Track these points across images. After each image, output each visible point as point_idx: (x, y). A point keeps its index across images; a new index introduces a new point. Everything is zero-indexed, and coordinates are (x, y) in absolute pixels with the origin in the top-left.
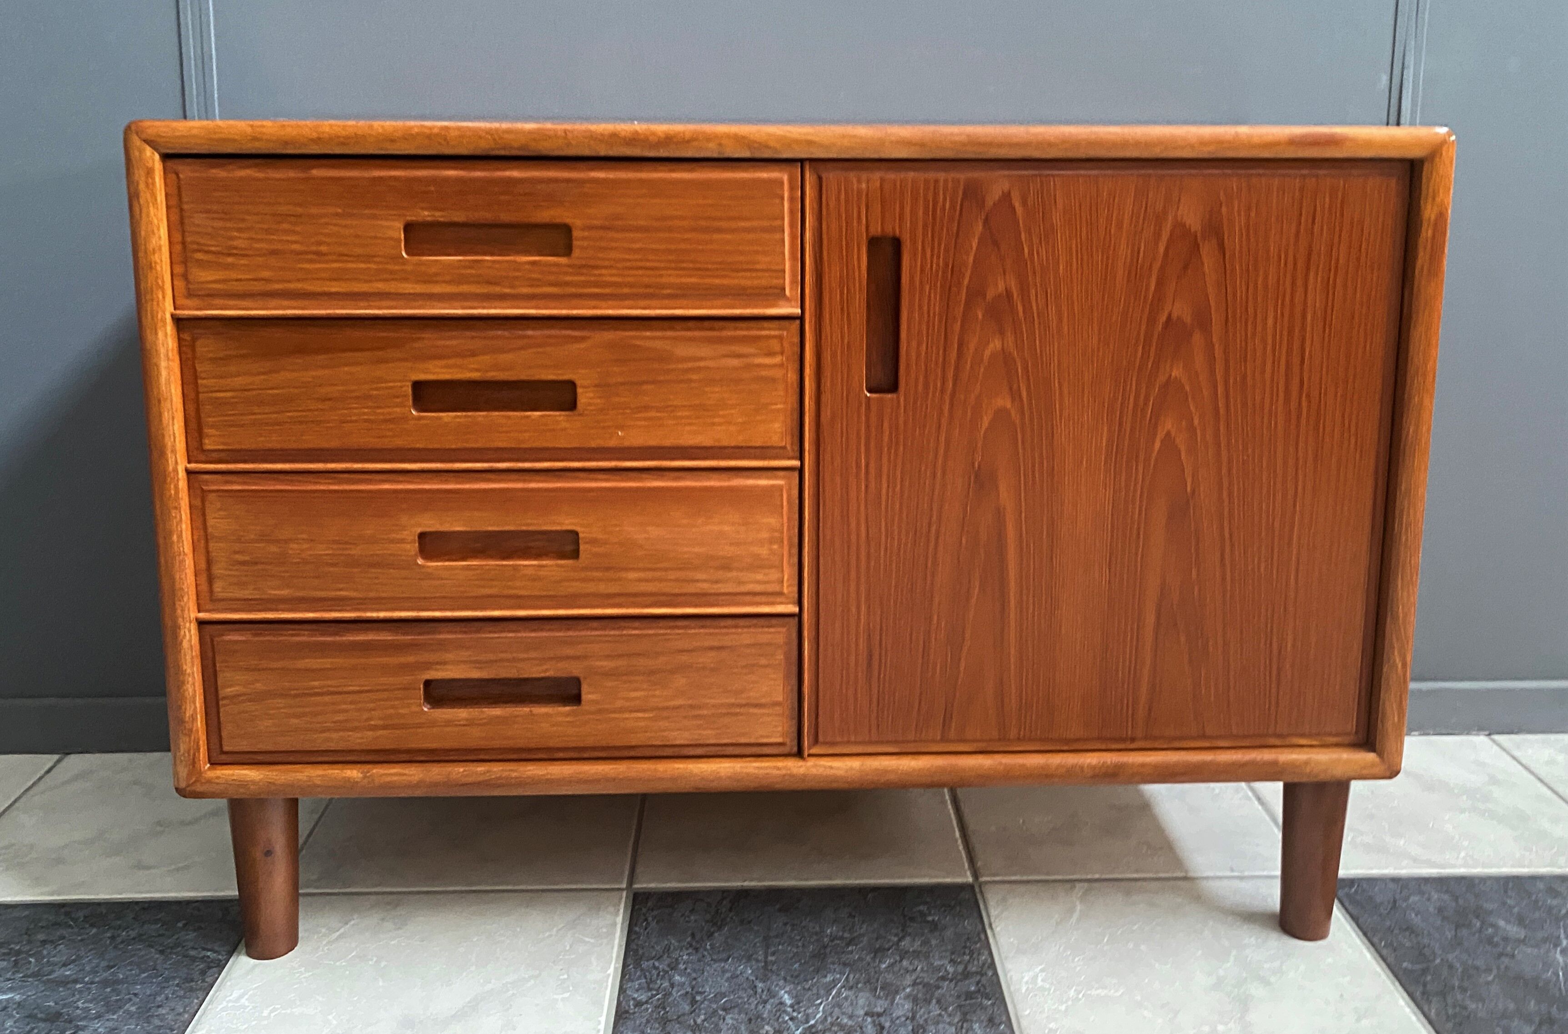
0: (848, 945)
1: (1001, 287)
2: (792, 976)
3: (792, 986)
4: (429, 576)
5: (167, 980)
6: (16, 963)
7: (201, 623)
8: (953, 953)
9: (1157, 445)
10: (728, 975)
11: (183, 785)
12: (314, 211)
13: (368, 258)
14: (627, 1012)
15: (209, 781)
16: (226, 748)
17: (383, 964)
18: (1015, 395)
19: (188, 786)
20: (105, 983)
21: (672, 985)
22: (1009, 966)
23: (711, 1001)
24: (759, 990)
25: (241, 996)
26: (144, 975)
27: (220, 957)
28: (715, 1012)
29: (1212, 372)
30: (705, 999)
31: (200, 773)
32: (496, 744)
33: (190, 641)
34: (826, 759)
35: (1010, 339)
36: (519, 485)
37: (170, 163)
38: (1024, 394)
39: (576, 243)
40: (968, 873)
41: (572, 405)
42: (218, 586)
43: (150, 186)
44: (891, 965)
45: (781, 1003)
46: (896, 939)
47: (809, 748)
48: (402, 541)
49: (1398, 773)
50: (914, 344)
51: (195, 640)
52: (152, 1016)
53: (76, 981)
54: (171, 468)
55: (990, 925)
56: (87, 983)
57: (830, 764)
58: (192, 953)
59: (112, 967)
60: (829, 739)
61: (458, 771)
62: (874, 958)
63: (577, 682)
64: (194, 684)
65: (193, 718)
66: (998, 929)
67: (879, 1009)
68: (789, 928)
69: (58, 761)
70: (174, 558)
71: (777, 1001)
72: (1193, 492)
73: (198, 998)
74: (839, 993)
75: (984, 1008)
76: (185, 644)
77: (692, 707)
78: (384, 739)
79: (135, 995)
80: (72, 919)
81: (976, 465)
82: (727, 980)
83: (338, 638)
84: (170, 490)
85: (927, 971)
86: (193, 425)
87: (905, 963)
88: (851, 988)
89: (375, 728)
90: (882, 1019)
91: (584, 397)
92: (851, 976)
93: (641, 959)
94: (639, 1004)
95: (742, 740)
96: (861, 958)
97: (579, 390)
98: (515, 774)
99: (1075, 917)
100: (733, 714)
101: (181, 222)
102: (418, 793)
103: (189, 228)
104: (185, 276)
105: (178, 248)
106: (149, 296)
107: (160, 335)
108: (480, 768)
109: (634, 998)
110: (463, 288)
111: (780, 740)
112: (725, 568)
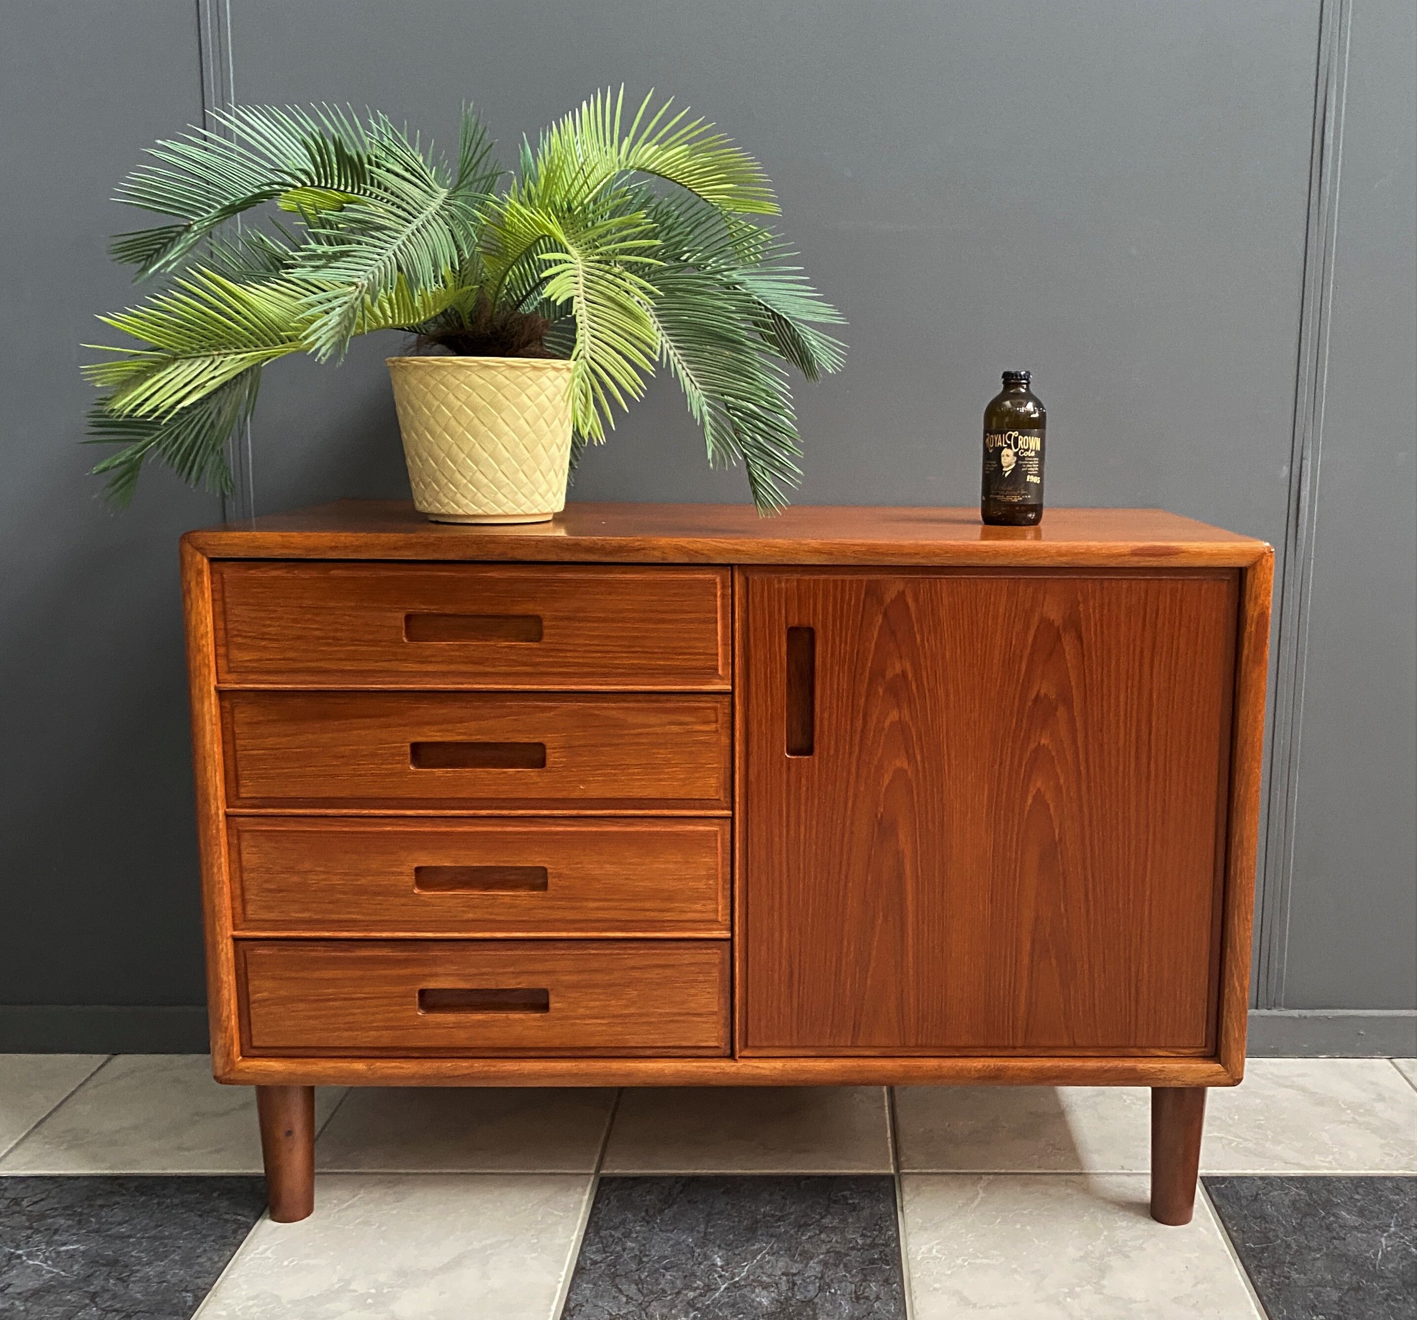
0: (778, 1221)
1: (898, 669)
2: (726, 1244)
3: (724, 1252)
4: (424, 904)
5: (205, 1236)
6: (79, 1222)
7: (236, 940)
8: (865, 1229)
9: (1030, 801)
10: (671, 1243)
11: (219, 1073)
12: (331, 604)
13: (375, 642)
14: (584, 1268)
15: (241, 1071)
16: (255, 1044)
17: (384, 1229)
18: (911, 758)
19: (224, 1075)
20: (154, 1238)
21: (624, 1250)
22: (910, 1240)
23: (654, 1262)
24: (696, 1255)
25: (265, 1250)
26: (185, 1233)
27: (248, 1220)
28: (657, 1270)
29: (1074, 741)
30: (650, 1260)
31: (234, 1064)
32: (480, 1043)
33: (227, 954)
34: (754, 1060)
35: (906, 712)
36: (499, 829)
37: (216, 565)
38: (919, 758)
39: (546, 631)
40: (892, 1167)
41: (541, 763)
42: (250, 910)
43: (200, 583)
44: (810, 1237)
45: (715, 1265)
46: (818, 1217)
47: (741, 1051)
48: (401, 873)
49: (1240, 1081)
50: (826, 715)
51: (231, 953)
52: (194, 1264)
53: (130, 1237)
54: (213, 812)
55: (902, 1207)
56: (138, 1239)
57: (756, 1064)
58: (225, 1217)
59: (160, 1226)
60: (757, 1044)
61: (447, 1066)
62: (796, 1233)
63: (545, 993)
64: (229, 990)
65: (229, 1018)
66: (908, 1211)
67: (794, 1271)
68: (729, 1207)
69: (109, 1060)
70: (214, 886)
71: (710, 1263)
72: (1060, 839)
73: (231, 1250)
74: (763, 1257)
75: (882, 1271)
76: (223, 957)
77: (641, 1015)
78: (386, 1038)
79: (179, 1248)
80: (125, 1189)
81: (879, 816)
82: (671, 1246)
83: (348, 954)
84: (212, 830)
85: (840, 1243)
86: (232, 777)
87: (823, 1236)
88: (773, 1254)
89: (377, 1029)
90: (796, 1278)
91: (552, 757)
92: (775, 1246)
93: (600, 1228)
94: (594, 1263)
95: (684, 1044)
96: (786, 1232)
97: (548, 751)
98: (493, 1069)
99: (976, 1202)
100: (677, 1021)
101: (224, 612)
102: (413, 1083)
103: (230, 617)
104: (227, 656)
105: (221, 634)
106: (197, 673)
107: (206, 704)
108: (465, 1064)
109: (591, 1259)
110: (453, 667)
111: (716, 1044)
112: (670, 899)
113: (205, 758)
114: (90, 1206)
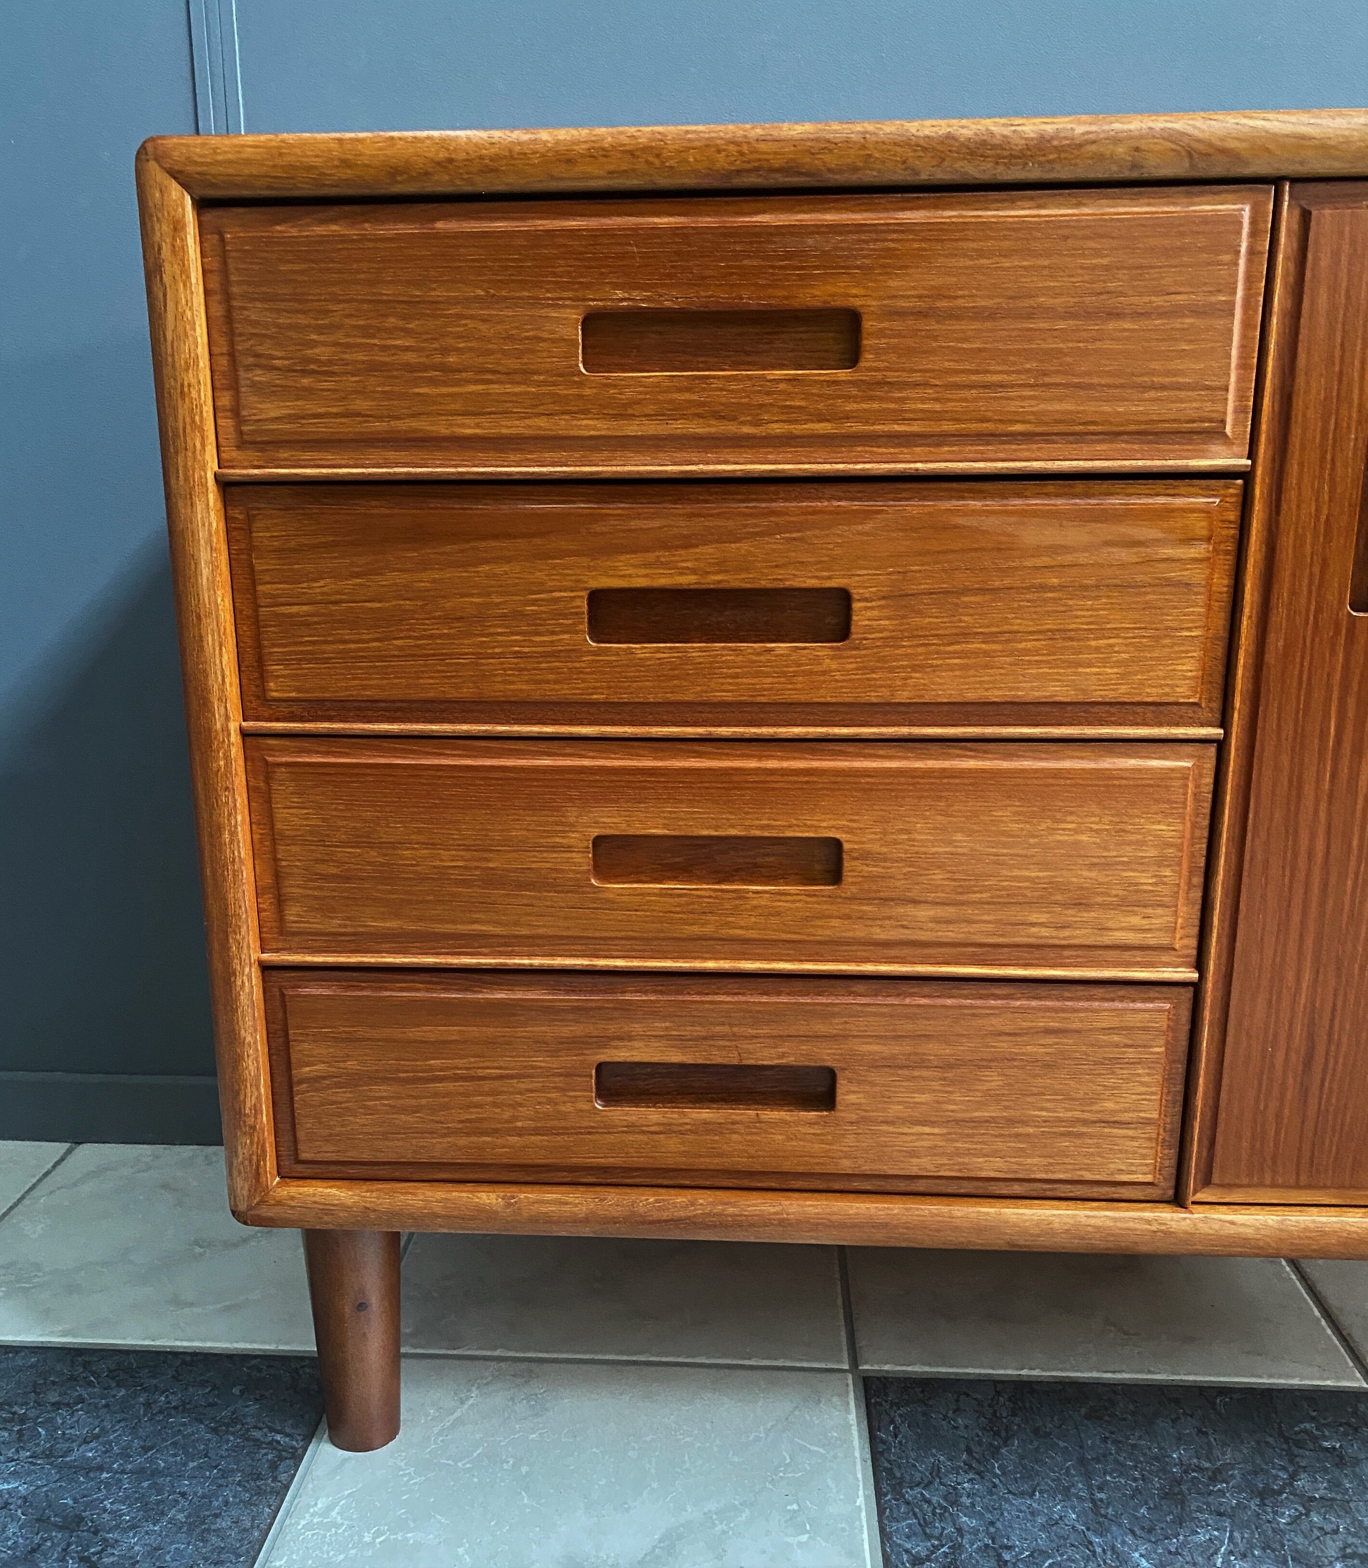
4: (611, 904)
5: (224, 1474)
6: (20, 1435)
7: (266, 968)
11: (242, 1207)
12: (437, 293)
13: (524, 376)
15: (279, 1203)
16: (304, 1156)
17: (524, 1469)
19: (250, 1208)
21: (960, 1533)
25: (330, 1508)
26: (192, 1465)
27: (294, 1443)
31: (266, 1190)
32: (705, 1161)
33: (251, 993)
34: (1227, 1209)
36: (753, 764)
37: (210, 216)
39: (867, 344)
41: (842, 632)
42: (292, 913)
43: (179, 252)
44: (1293, 1520)
46: (1282, 1473)
47: (1195, 1192)
48: (569, 849)
51: (257, 993)
52: (208, 1530)
53: (101, 1469)
54: (218, 726)
56: (116, 1472)
57: (1228, 1218)
58: (257, 1434)
59: (151, 1448)
60: (1229, 1180)
61: (647, 1201)
63: (831, 1075)
64: (257, 1059)
65: (257, 1110)
69: (69, 1152)
70: (225, 867)
73: (269, 1506)
74: (1227, 1563)
76: (243, 998)
77: (1009, 1122)
78: (537, 1149)
79: (183, 1494)
80: (93, 1373)
82: (1043, 1528)
83: (470, 996)
84: (217, 760)
86: (250, 659)
87: (1316, 1518)
88: (1244, 1556)
89: (520, 1133)
91: (863, 618)
93: (900, 1484)
95: (1088, 1176)
96: (1241, 1505)
97: (856, 606)
98: (731, 1210)
100: (1080, 1135)
101: (229, 317)
102: (586, 1232)
103: (239, 328)
104: (236, 412)
105: (224, 361)
106: (180, 443)
107: (199, 507)
108: (681, 1198)
109: (907, 1551)
110: (678, 427)
111: (1149, 1178)
112: (1080, 904)
113: (199, 618)
114: (38, 1404)
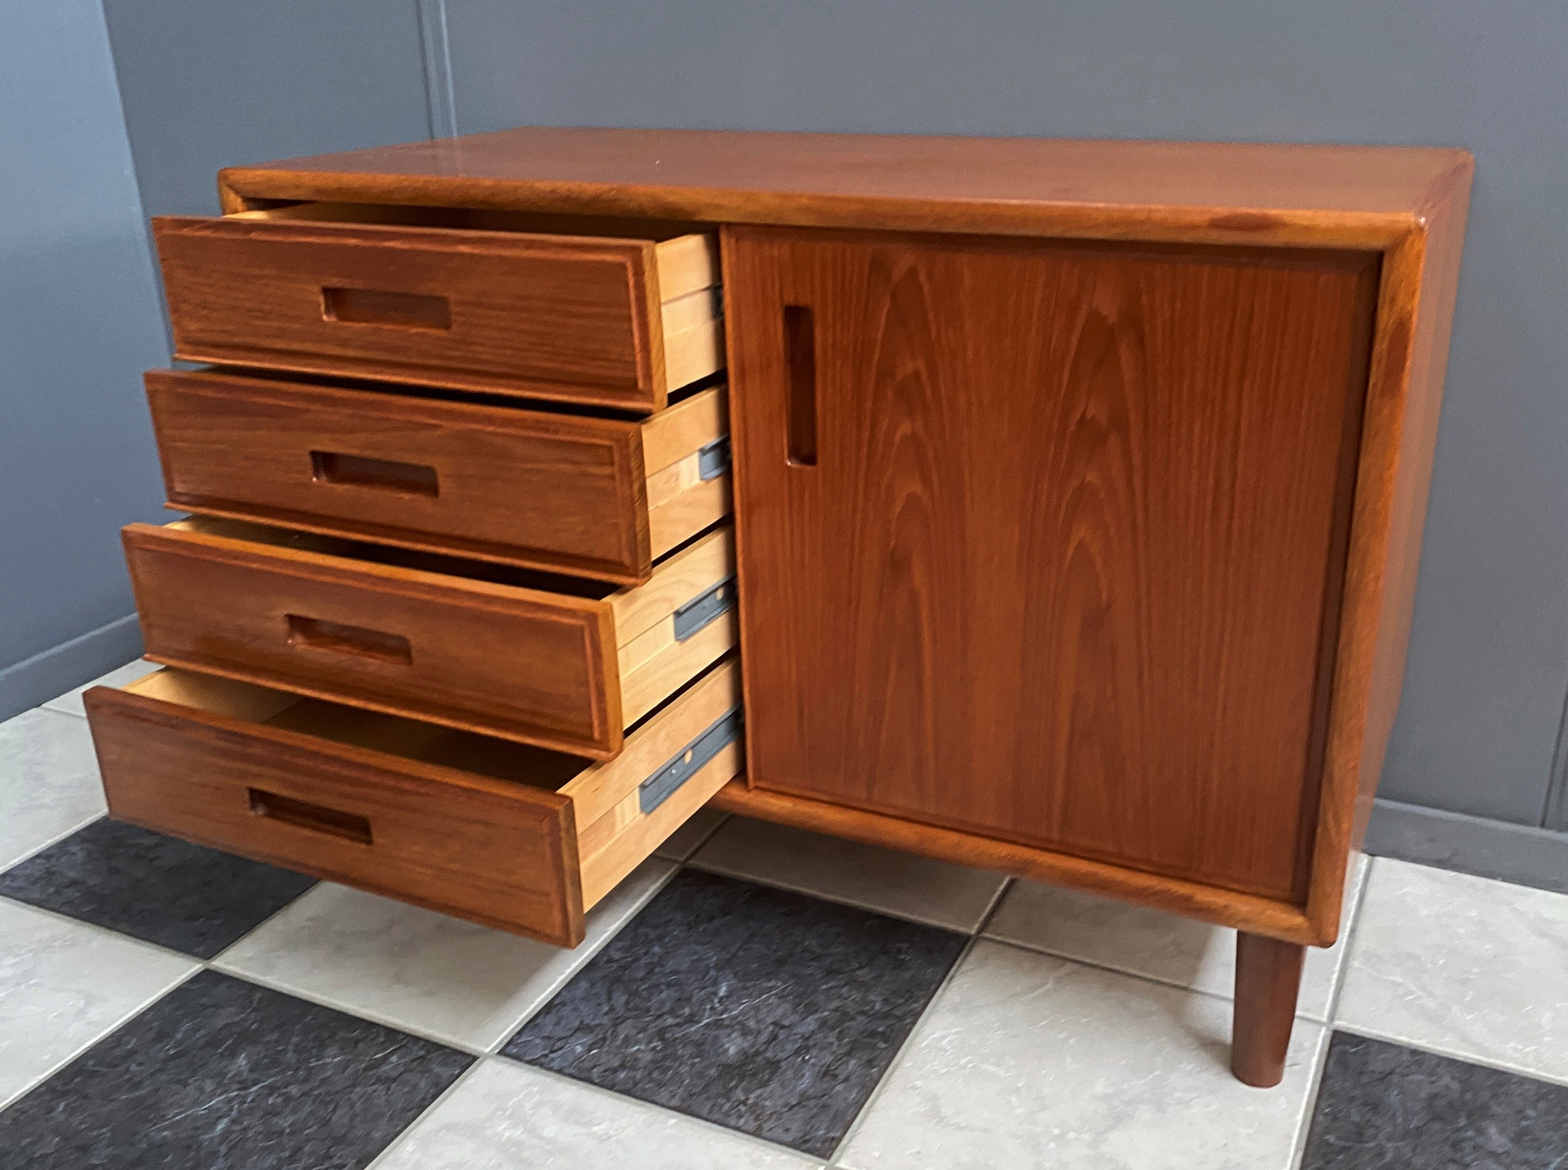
0: (813, 959)
2: (743, 974)
3: (734, 982)
8: (893, 994)
10: (695, 957)
21: (646, 954)
23: (663, 976)
24: (708, 978)
28: (659, 985)
30: (660, 973)
40: (977, 926)
44: (831, 989)
45: (715, 994)
46: (857, 967)
49: (1334, 941)
55: (951, 979)
62: (821, 979)
66: (954, 984)
67: (786, 1023)
68: (778, 931)
71: (711, 991)
74: (768, 998)
75: (874, 1047)
82: (691, 962)
85: (856, 1003)
87: (844, 990)
88: (781, 997)
90: (782, 1031)
92: (790, 988)
94: (611, 960)
96: (811, 975)
99: (1037, 993)
